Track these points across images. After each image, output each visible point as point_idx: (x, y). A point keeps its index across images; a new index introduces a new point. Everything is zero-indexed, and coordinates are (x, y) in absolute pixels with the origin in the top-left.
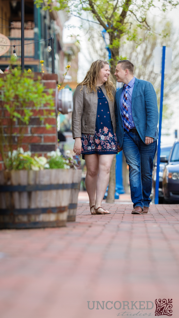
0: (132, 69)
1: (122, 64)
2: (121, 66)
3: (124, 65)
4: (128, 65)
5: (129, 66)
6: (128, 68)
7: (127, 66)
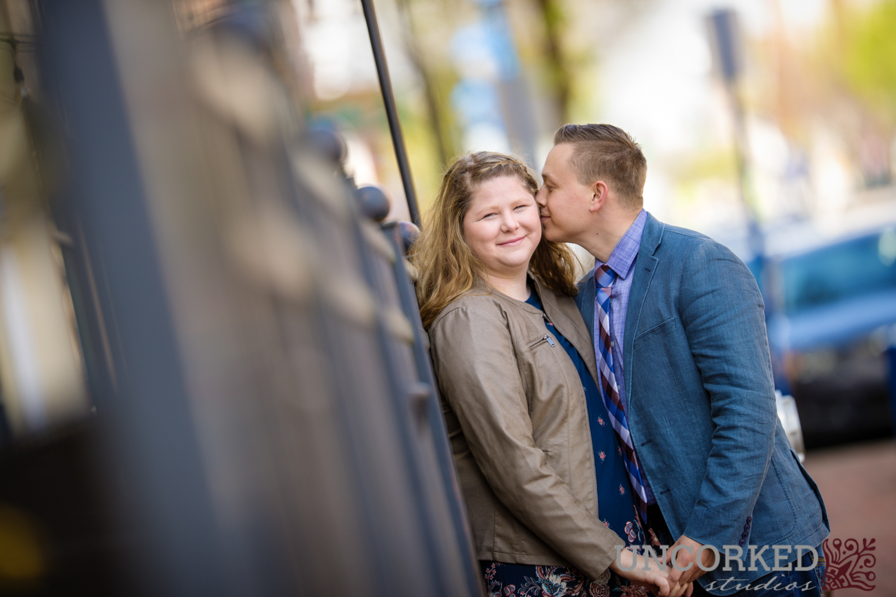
0: (630, 176)
1: (579, 151)
2: (571, 161)
3: (587, 155)
4: (608, 157)
5: (617, 161)
6: (611, 172)
7: (604, 163)
